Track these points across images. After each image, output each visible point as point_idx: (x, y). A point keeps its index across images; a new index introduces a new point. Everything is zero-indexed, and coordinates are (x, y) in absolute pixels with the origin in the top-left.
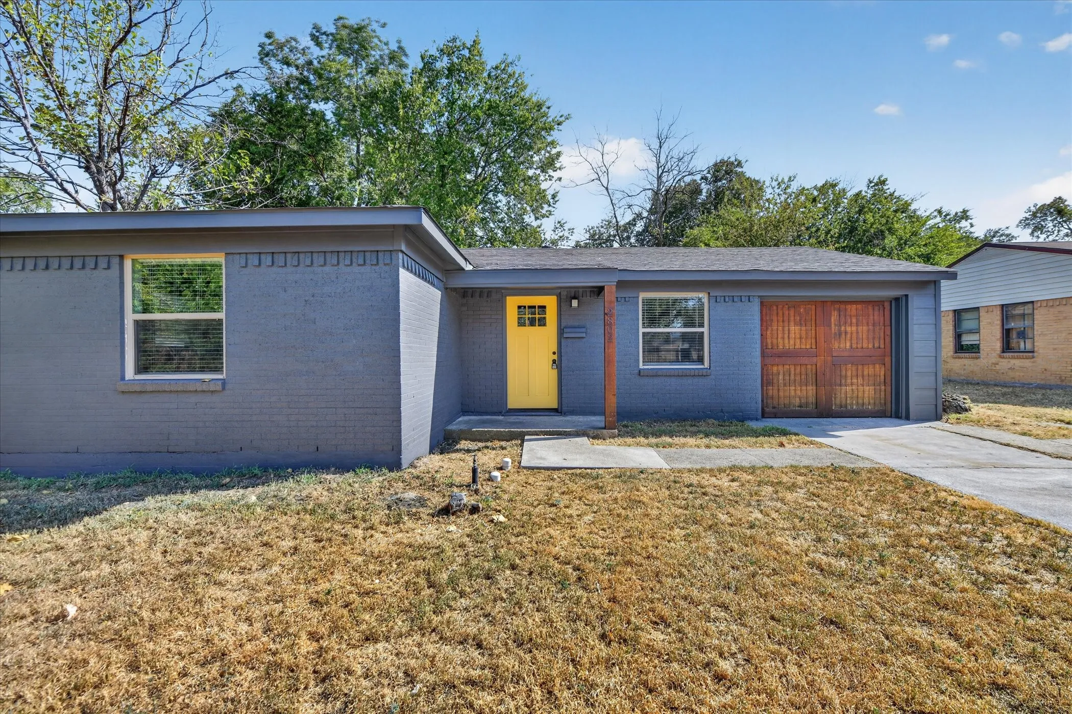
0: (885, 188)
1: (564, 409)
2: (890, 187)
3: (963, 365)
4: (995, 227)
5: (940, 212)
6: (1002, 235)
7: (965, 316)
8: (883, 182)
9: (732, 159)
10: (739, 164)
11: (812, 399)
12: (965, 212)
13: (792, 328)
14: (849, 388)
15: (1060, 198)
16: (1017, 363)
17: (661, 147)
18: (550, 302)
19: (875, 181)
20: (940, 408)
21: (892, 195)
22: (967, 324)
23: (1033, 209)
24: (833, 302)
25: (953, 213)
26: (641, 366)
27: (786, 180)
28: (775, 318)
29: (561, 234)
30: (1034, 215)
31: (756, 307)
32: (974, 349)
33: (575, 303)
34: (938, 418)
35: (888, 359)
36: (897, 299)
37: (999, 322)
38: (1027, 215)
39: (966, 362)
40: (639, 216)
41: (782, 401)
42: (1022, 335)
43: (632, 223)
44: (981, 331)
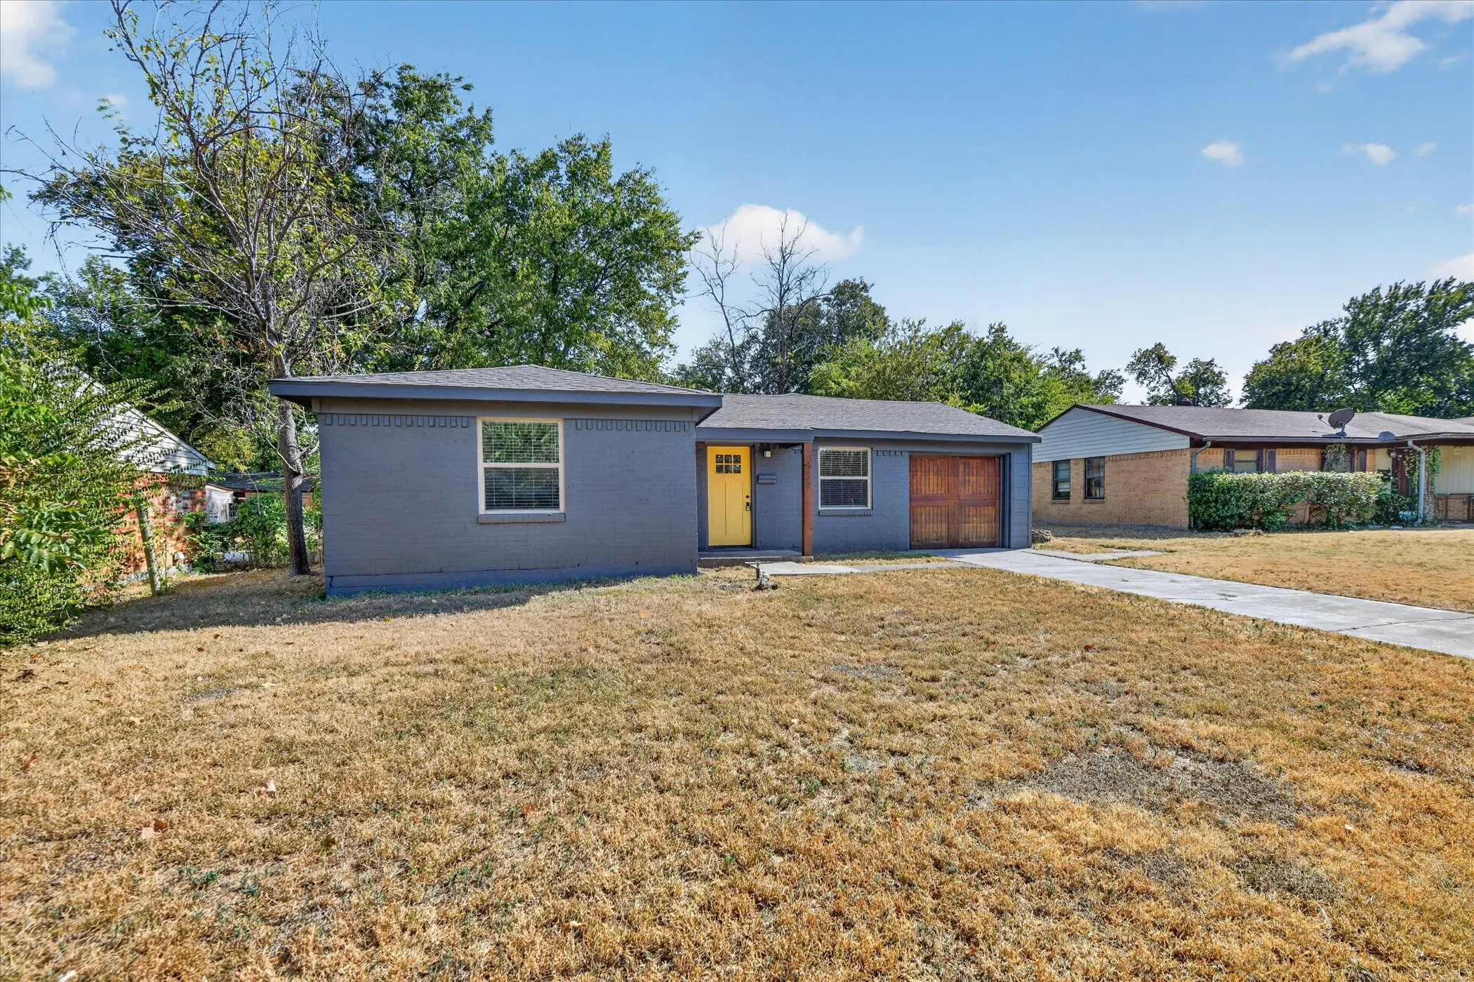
0: (1005, 335)
1: (758, 544)
2: (1008, 334)
3: (1057, 510)
4: (1108, 368)
5: (1057, 351)
6: (1114, 377)
7: (1061, 467)
8: (1002, 330)
9: (858, 282)
10: (865, 288)
11: (944, 534)
12: (1078, 352)
13: (931, 477)
14: (971, 525)
15: (1160, 344)
16: (1094, 507)
17: (784, 262)
18: (744, 452)
19: (996, 327)
20: (1030, 538)
21: (1010, 341)
22: (1062, 475)
23: (1138, 354)
24: (961, 457)
25: (1068, 353)
26: (820, 508)
27: (916, 324)
28: (919, 469)
29: (660, 353)
30: (1139, 360)
31: (906, 460)
32: (1067, 496)
33: (768, 454)
34: (1029, 547)
35: (997, 502)
36: (1004, 456)
37: (1083, 473)
38: (1133, 360)
39: (1061, 507)
40: (754, 338)
41: (923, 536)
42: (1099, 484)
43: (745, 346)
44: (1072, 480)
